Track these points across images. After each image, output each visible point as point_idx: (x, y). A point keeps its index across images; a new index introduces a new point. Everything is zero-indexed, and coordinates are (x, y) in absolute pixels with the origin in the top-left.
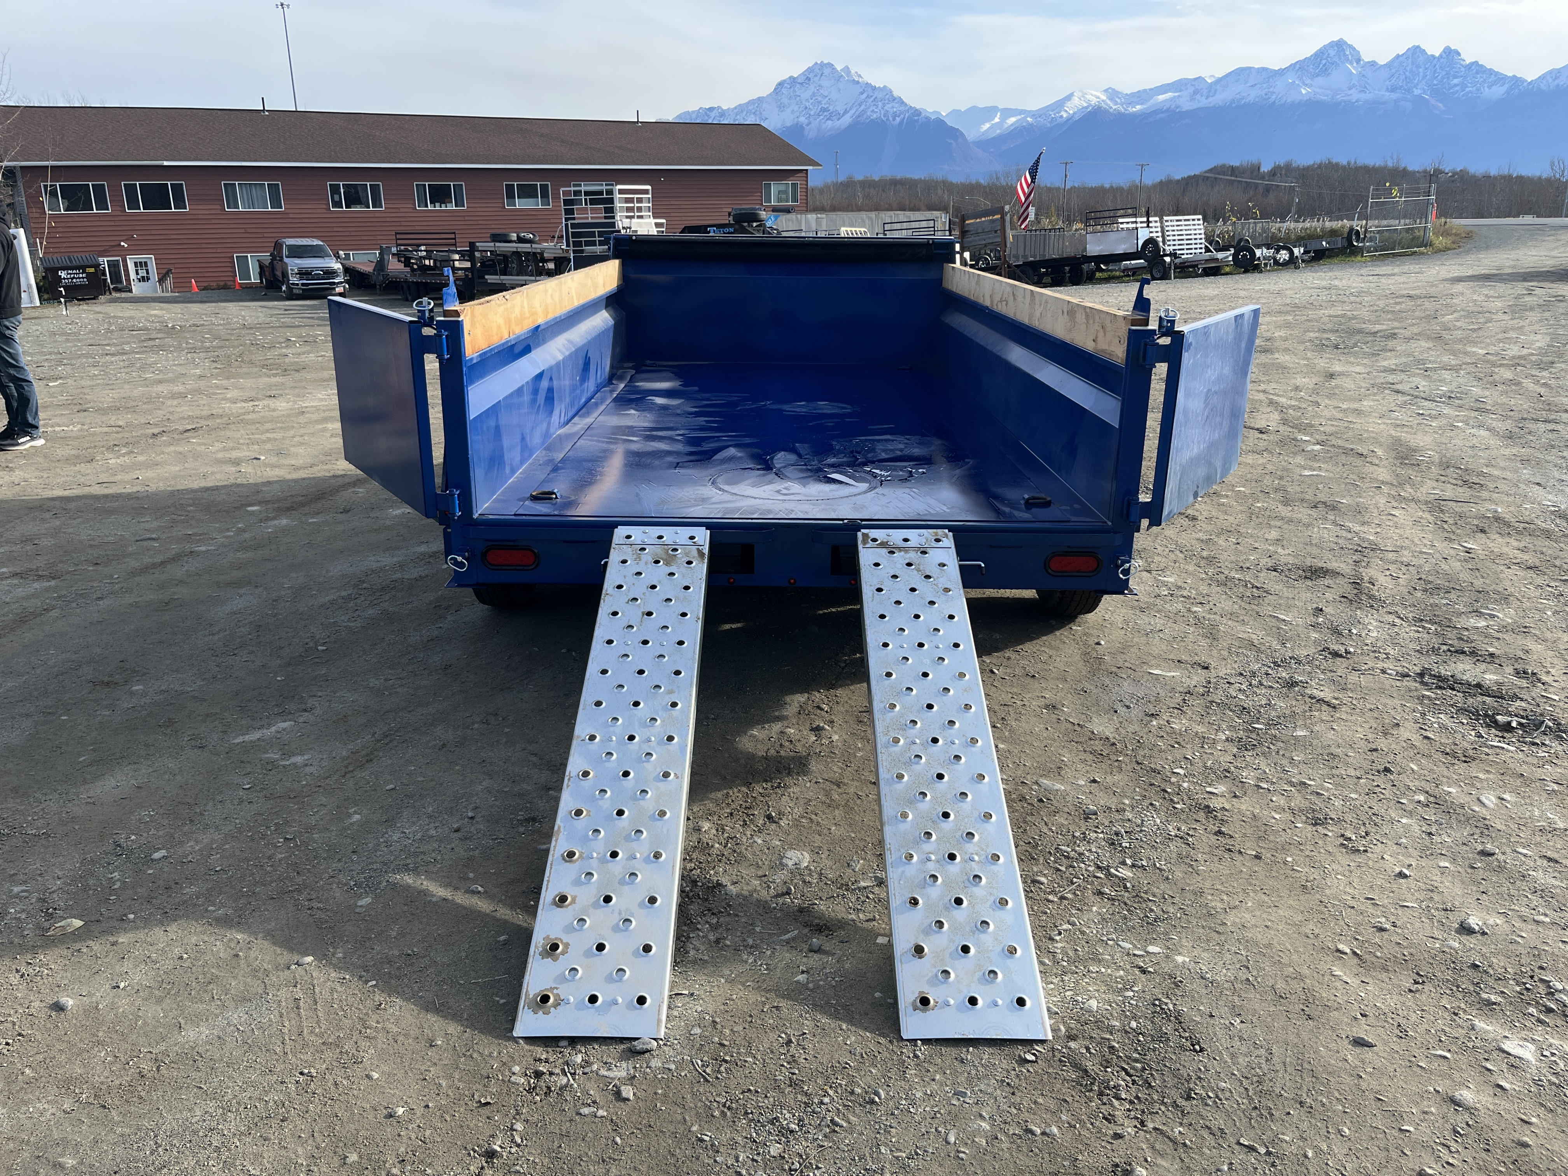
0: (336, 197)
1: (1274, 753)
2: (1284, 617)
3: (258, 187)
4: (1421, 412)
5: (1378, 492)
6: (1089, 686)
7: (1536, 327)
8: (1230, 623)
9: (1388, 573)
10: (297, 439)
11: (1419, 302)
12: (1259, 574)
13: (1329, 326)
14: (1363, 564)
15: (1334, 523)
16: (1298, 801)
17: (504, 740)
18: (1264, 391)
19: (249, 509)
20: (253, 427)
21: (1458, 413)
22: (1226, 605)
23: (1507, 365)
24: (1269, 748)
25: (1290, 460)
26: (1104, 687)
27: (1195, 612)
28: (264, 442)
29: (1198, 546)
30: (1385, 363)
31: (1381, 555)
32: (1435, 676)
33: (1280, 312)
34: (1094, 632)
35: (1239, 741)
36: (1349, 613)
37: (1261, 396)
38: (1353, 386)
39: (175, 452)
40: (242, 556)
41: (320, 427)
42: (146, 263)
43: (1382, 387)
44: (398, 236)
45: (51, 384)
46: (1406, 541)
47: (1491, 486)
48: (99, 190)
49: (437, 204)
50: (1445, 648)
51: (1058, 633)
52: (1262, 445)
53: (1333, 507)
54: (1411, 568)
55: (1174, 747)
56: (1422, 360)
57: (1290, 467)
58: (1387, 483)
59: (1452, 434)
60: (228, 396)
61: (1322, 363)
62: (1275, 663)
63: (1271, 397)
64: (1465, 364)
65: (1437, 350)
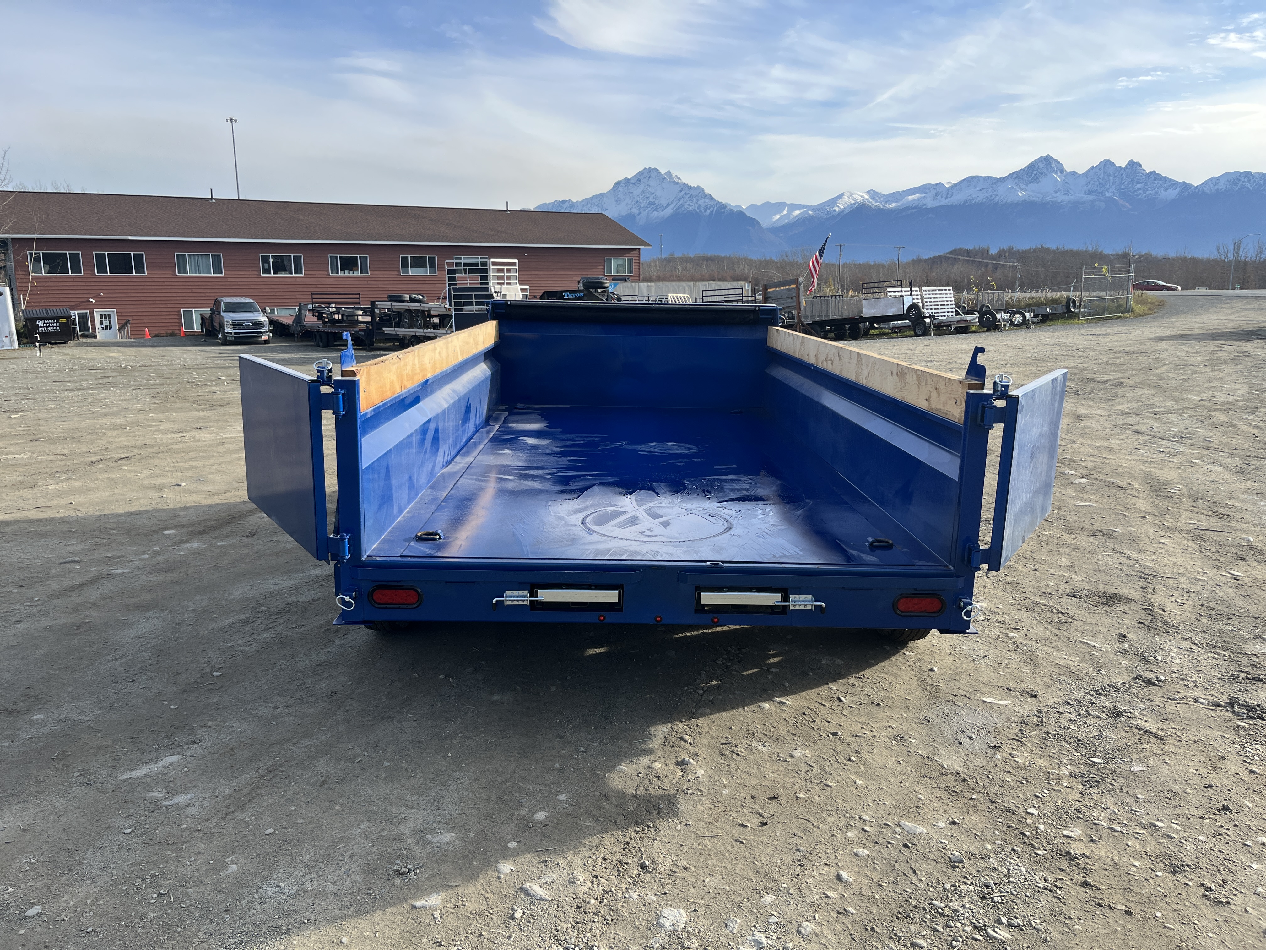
0: (266, 266)
1: (1118, 791)
2: (1094, 644)
3: (204, 258)
4: (1162, 450)
5: (1144, 522)
6: (930, 715)
7: (1234, 377)
8: (1046, 648)
9: (1173, 599)
10: (214, 467)
11: (1134, 357)
12: (1061, 600)
14: (1150, 591)
15: (1114, 550)
16: (1152, 846)
19: (166, 532)
20: (179, 456)
21: (1191, 451)
22: (1038, 630)
23: (1220, 410)
24: (1111, 784)
25: (1063, 491)
26: (944, 716)
27: (1013, 638)
28: (186, 469)
30: (1120, 407)
31: (1163, 582)
32: (1243, 705)
33: (1025, 364)
34: (925, 657)
35: (1083, 778)
36: (1150, 639)
38: (1099, 427)
39: (108, 479)
40: (155, 578)
41: (237, 456)
42: (109, 315)
43: (1124, 427)
44: (314, 296)
45: (13, 416)
46: (1181, 568)
47: (1238, 516)
48: (74, 258)
49: (346, 272)
50: (1242, 675)
51: (893, 659)
53: (1110, 535)
54: (1192, 595)
55: (1022, 783)
56: (1150, 405)
57: (1064, 497)
58: (1150, 514)
59: (1192, 469)
60: (161, 428)
61: (1069, 406)
62: (1096, 691)
64: (1185, 408)
65: (1160, 397)
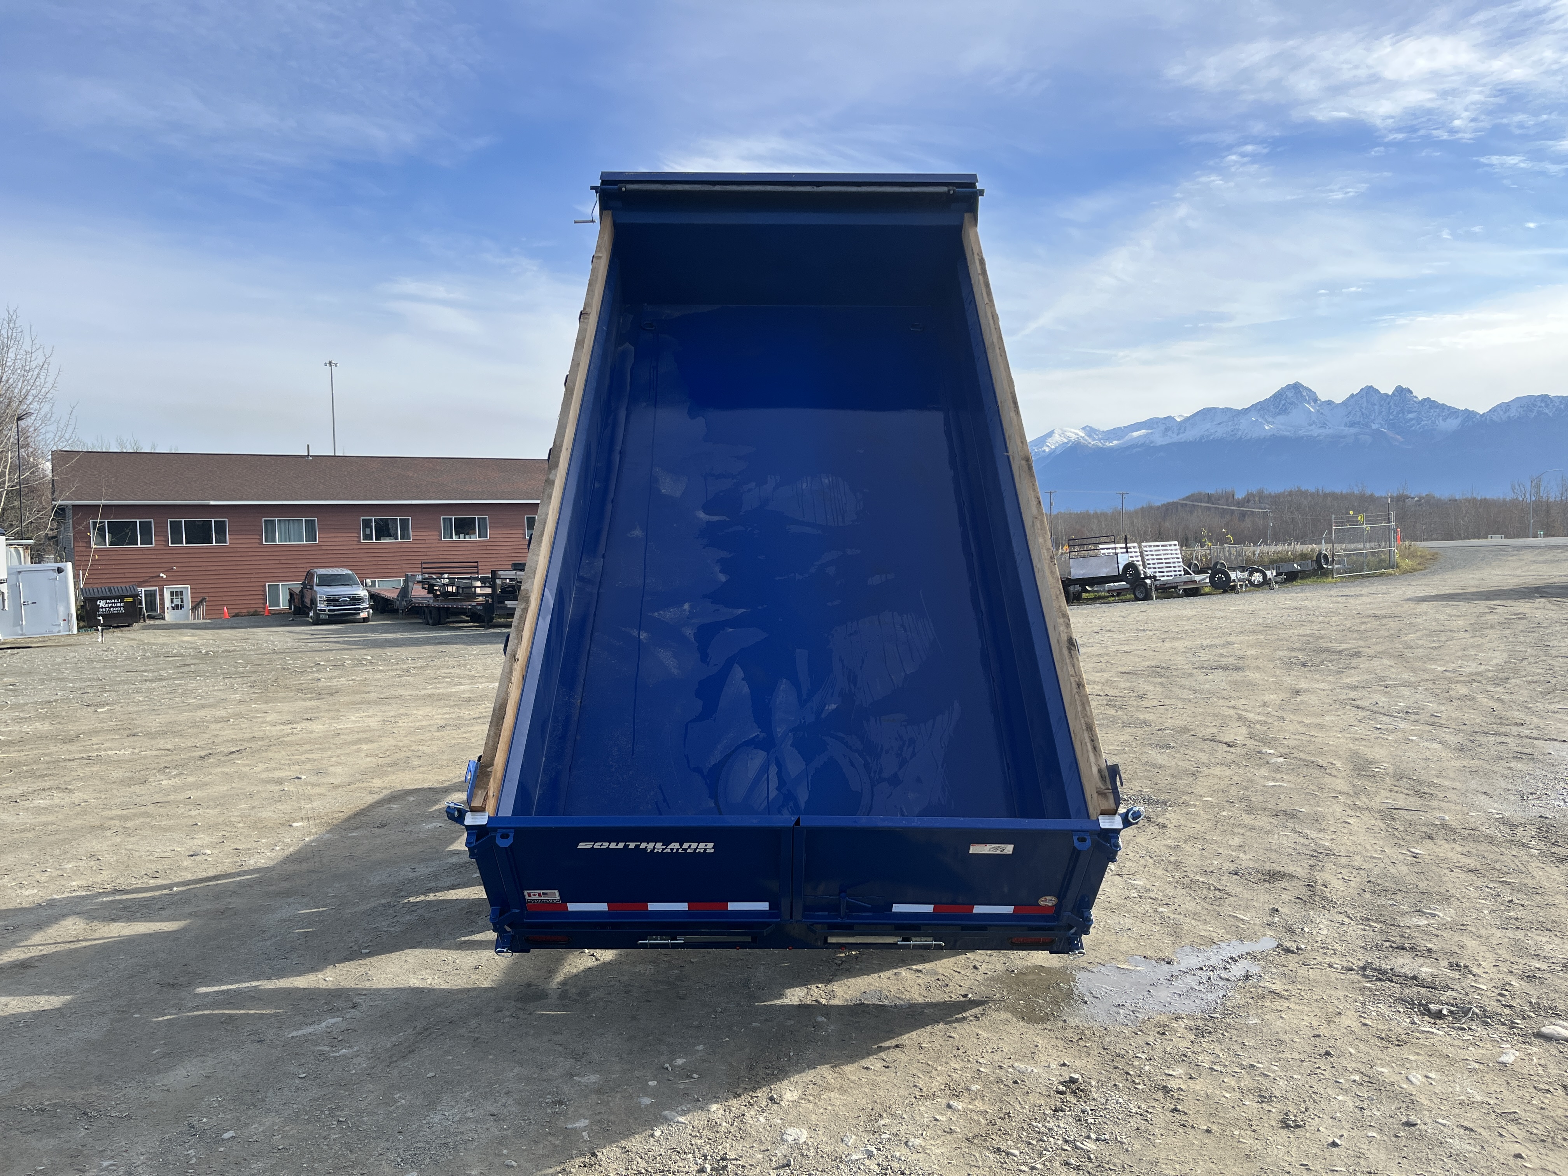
0: (368, 531)
1: (1228, 1040)
2: (1242, 917)
3: (296, 523)
4: (1379, 726)
5: (1335, 801)
7: (1495, 644)
8: (1193, 922)
9: (1340, 876)
10: (333, 759)
11: (1384, 621)
12: (1222, 878)
13: (1298, 645)
14: (1318, 868)
15: (1294, 830)
16: (1247, 1082)
17: (532, 1032)
18: (1234, 707)
20: (293, 748)
21: (1412, 728)
22: (1190, 906)
23: (1464, 682)
25: (1256, 772)
27: (1161, 912)
28: (304, 762)
29: (1167, 852)
30: (1348, 680)
31: (1335, 861)
32: (1375, 969)
33: (1253, 632)
35: (1197, 1029)
36: (1303, 913)
37: (1232, 712)
38: (1317, 702)
39: (222, 773)
41: (356, 747)
42: (181, 593)
43: (1343, 703)
44: (424, 565)
45: (99, 710)
46: (1359, 847)
47: (1441, 795)
48: (145, 526)
49: (462, 536)
50: (1387, 944)
52: (1230, 757)
53: (1293, 816)
54: (1361, 872)
55: (1137, 1034)
56: (1383, 677)
57: (1255, 778)
58: (1344, 793)
59: (1407, 747)
60: (268, 719)
61: (1289, 680)
63: (1240, 712)
64: (1423, 680)
65: (1398, 668)
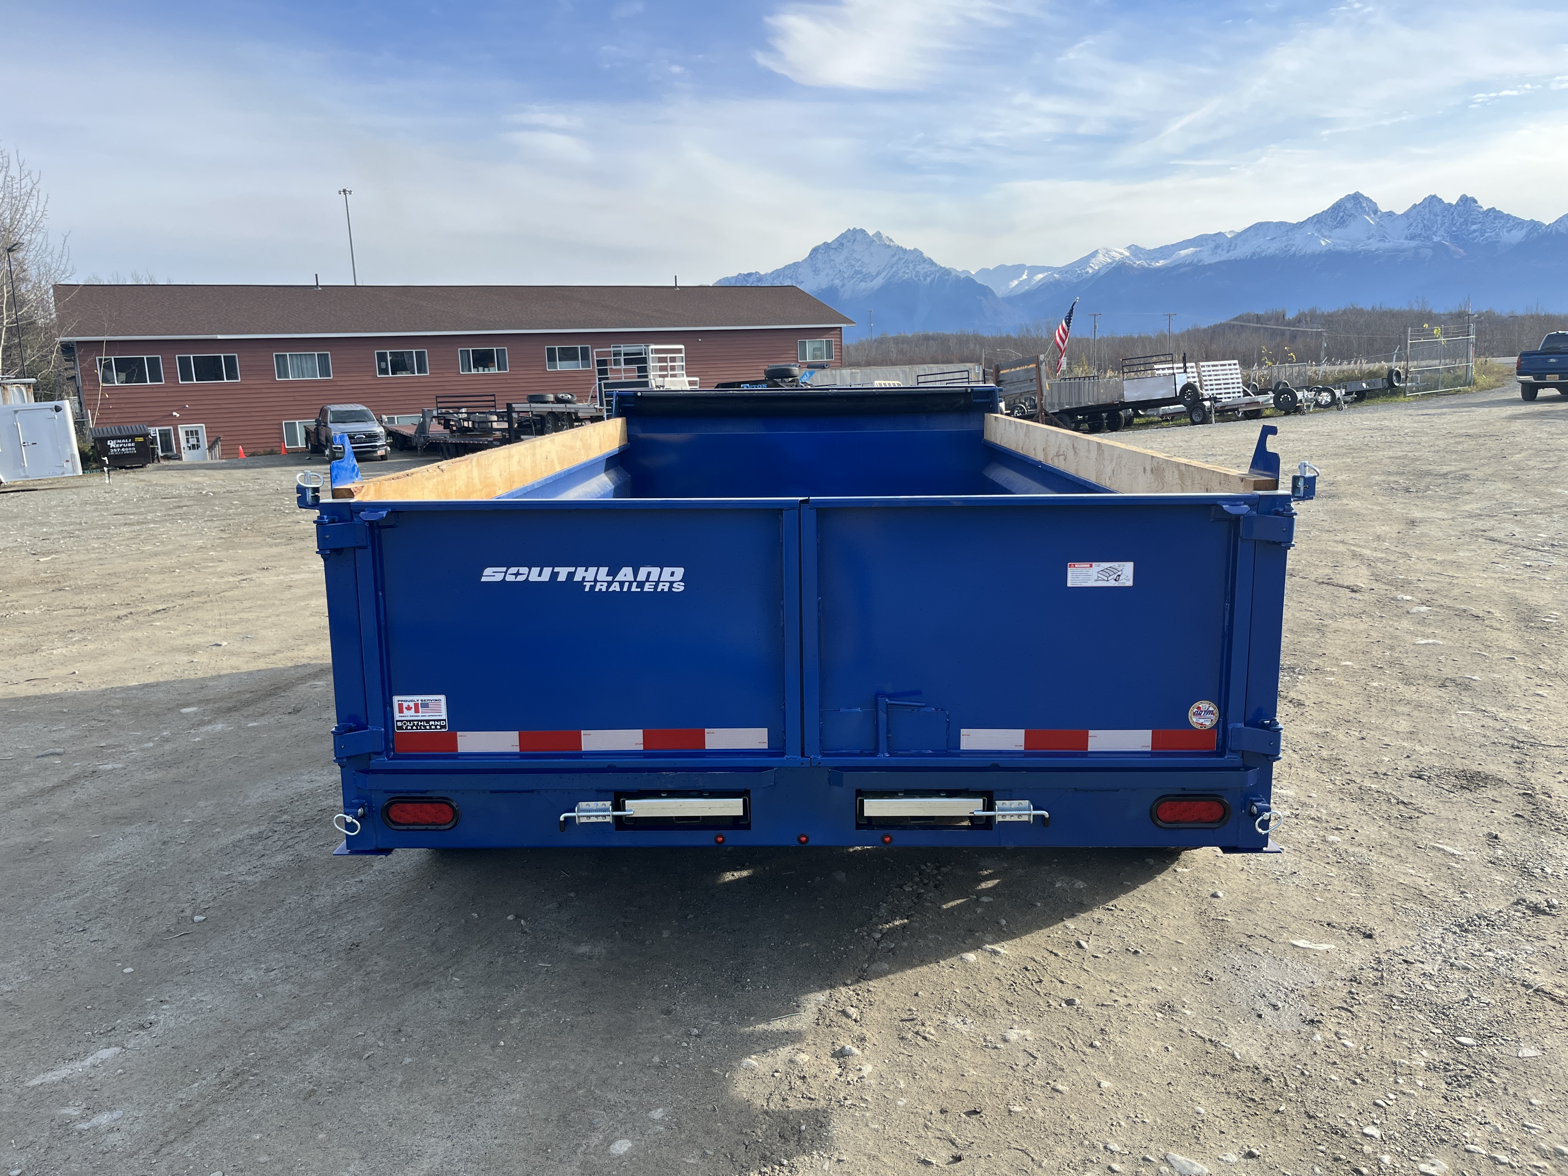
0: (383, 365)
1: (1500, 1092)
2: (1452, 850)
3: (308, 357)
4: (1528, 563)
5: (1512, 665)
6: (1214, 969)
8: (1382, 859)
9: (1561, 778)
10: (270, 620)
11: (1481, 441)
12: (1401, 783)
13: (1393, 468)
14: (1528, 766)
15: (1473, 707)
18: (1342, 542)
19: (184, 710)
20: (230, 606)
22: (1370, 831)
24: (1490, 1081)
25: (1396, 624)
26: (1235, 970)
27: (1333, 843)
28: (234, 623)
29: (1314, 742)
30: (1467, 508)
31: (1545, 753)
33: (1336, 455)
34: (1205, 875)
36: (1533, 840)
37: (1341, 548)
38: (1440, 534)
39: (131, 638)
40: (151, 776)
41: (303, 603)
42: (197, 432)
43: (1473, 535)
44: (440, 400)
48: (154, 363)
49: (481, 369)
51: (1159, 878)
52: (1358, 607)
53: (1465, 686)
55: (1355, 1083)
56: (1507, 503)
57: (1398, 633)
58: (1519, 653)
60: (219, 569)
61: (1398, 508)
62: (1460, 926)
63: (1353, 548)
64: (1555, 507)
65: (1520, 492)
